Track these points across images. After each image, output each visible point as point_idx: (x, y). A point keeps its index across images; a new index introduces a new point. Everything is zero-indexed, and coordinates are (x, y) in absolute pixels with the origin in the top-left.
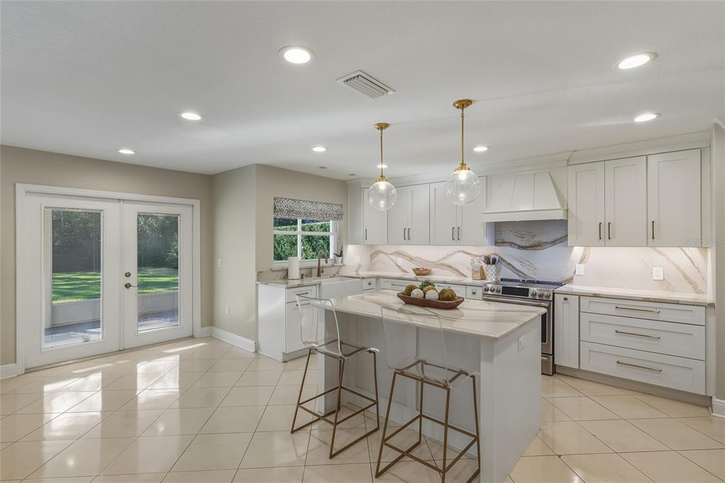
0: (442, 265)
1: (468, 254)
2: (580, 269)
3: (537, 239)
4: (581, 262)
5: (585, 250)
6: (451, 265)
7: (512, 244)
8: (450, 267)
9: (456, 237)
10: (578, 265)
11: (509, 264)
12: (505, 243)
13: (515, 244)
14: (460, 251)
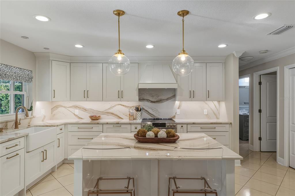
0: (108, 113)
1: (124, 106)
2: (178, 111)
3: (160, 98)
4: (178, 108)
5: (180, 103)
6: (114, 112)
7: (148, 100)
8: (113, 114)
9: (120, 96)
10: (177, 110)
11: (146, 111)
12: (144, 99)
13: (150, 101)
14: (119, 104)
